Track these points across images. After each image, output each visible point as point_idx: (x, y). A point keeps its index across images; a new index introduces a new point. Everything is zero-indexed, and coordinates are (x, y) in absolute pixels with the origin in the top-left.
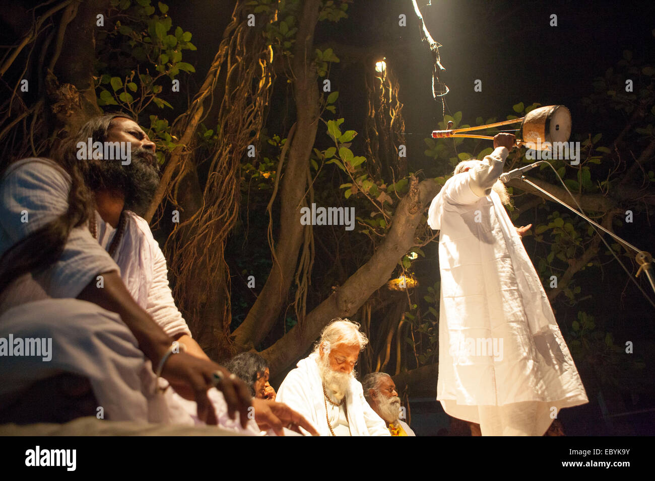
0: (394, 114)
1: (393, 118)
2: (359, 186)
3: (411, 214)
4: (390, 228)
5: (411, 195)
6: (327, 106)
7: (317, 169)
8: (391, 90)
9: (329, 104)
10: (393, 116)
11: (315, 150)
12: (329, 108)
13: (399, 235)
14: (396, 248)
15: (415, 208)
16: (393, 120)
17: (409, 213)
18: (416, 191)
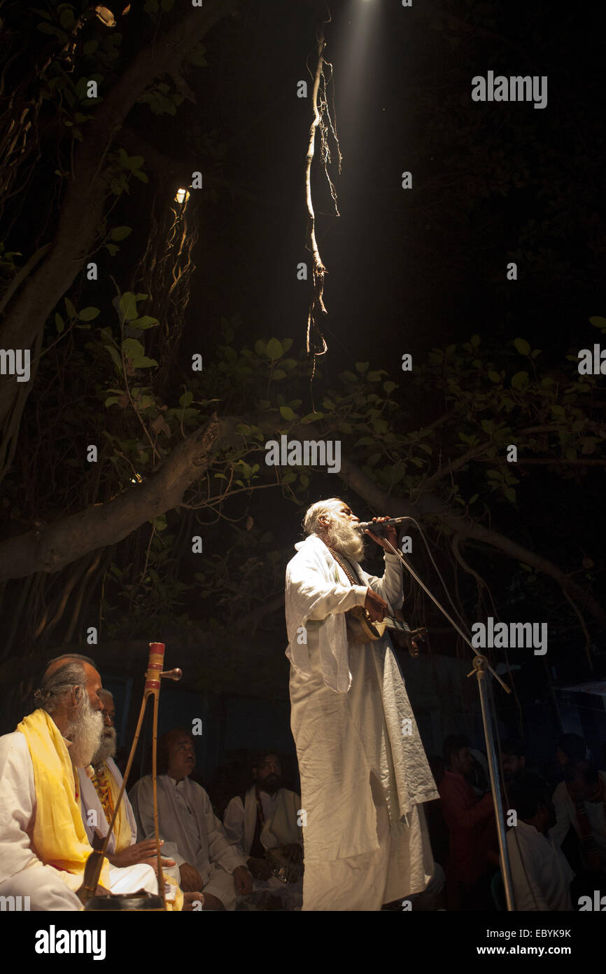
0: (180, 276)
1: (176, 281)
2: (133, 398)
3: (195, 464)
4: (157, 472)
5: (204, 439)
6: (107, 243)
7: (60, 331)
8: (184, 236)
9: (111, 242)
10: (177, 277)
11: (67, 300)
12: (109, 246)
13: (168, 488)
14: (157, 503)
15: (203, 459)
16: (175, 283)
17: (193, 462)
18: (212, 437)
